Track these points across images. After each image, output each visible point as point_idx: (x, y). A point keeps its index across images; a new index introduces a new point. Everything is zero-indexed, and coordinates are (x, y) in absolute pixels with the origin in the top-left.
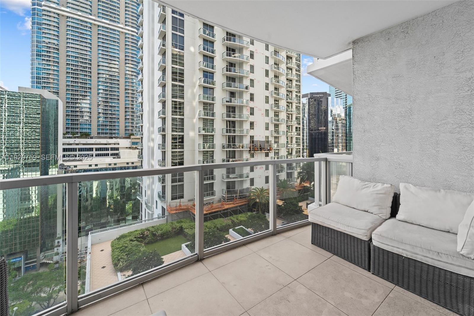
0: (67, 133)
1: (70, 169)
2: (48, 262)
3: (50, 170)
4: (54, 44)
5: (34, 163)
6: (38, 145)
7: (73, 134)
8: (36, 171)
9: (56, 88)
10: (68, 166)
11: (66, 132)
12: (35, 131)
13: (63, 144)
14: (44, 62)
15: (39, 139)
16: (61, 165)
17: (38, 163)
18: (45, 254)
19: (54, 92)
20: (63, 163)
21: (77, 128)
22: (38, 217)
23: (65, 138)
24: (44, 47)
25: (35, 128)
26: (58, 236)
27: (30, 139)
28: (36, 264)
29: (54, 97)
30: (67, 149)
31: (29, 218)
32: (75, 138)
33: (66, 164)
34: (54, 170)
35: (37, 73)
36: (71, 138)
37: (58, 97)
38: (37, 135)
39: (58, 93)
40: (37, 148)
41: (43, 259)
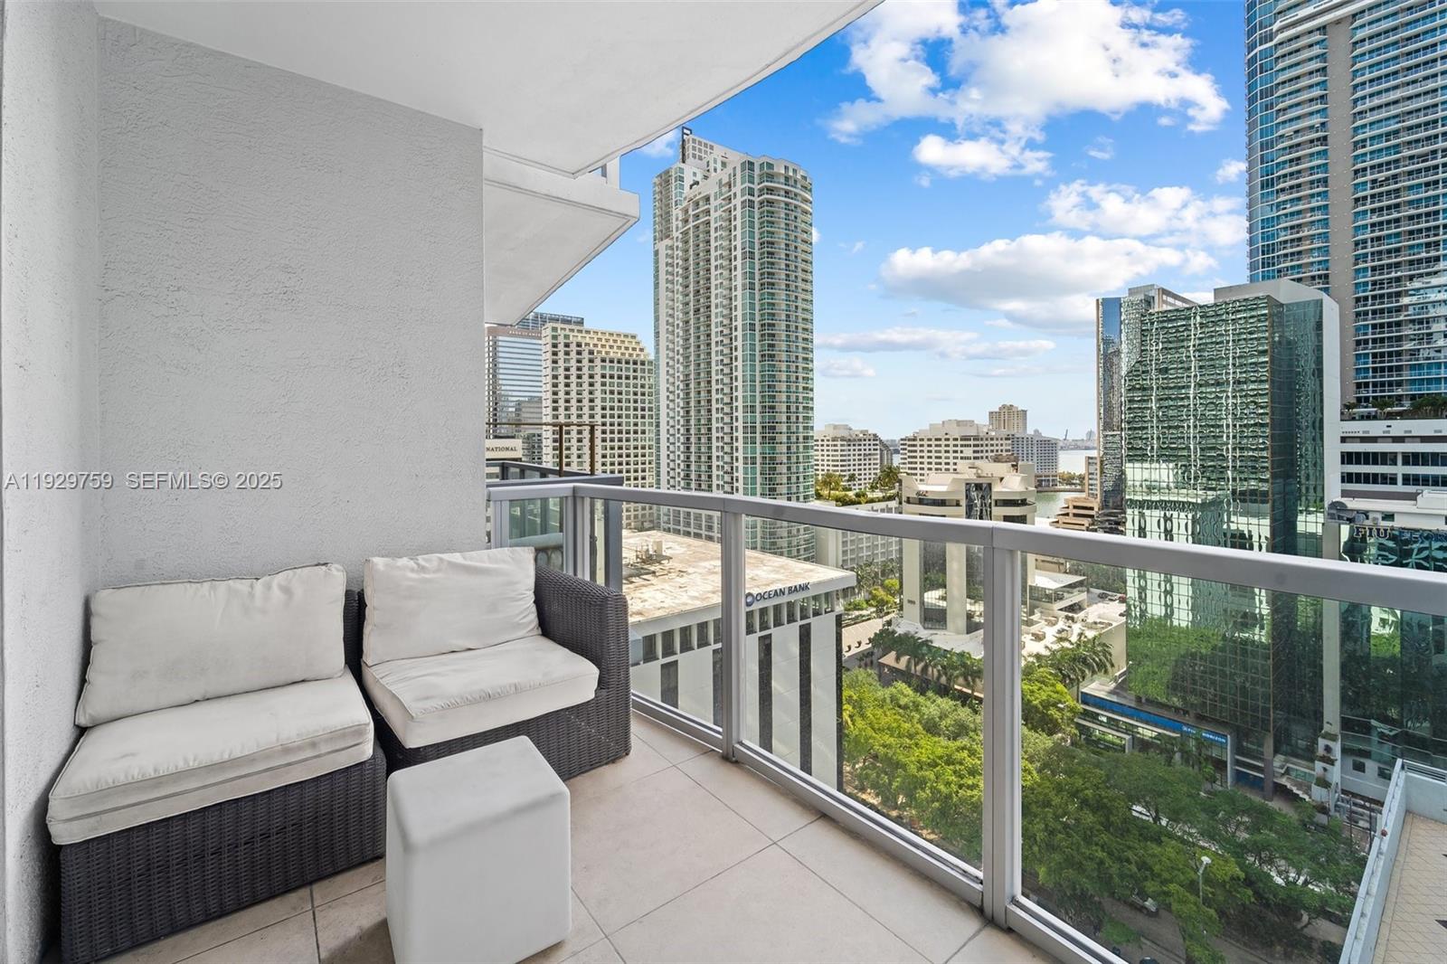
0: (1360, 401)
1: (1368, 523)
2: (1295, 791)
3: (1301, 518)
4: (1312, 127)
5: (1253, 492)
6: (1264, 443)
7: (1382, 403)
8: (1258, 515)
9: (1320, 262)
10: (1358, 511)
11: (1355, 401)
12: (1256, 403)
13: (1344, 440)
14: (1282, 198)
15: (1267, 425)
16: (1334, 505)
17: (1265, 494)
18: (1287, 761)
19: (1313, 278)
20: (1344, 500)
21: (1399, 384)
22: (1265, 647)
23: (1354, 419)
24: (1281, 152)
25: (1255, 395)
26: (1326, 728)
27: (1252, 425)
28: (1262, 776)
29: (1309, 293)
30: (1358, 454)
31: (1245, 642)
32: (1390, 416)
33: (1352, 504)
34: (1311, 518)
35: (1263, 239)
36: (1374, 418)
37: (1326, 290)
38: (1262, 414)
39: (1326, 276)
40: (1262, 450)
41: (1283, 775)
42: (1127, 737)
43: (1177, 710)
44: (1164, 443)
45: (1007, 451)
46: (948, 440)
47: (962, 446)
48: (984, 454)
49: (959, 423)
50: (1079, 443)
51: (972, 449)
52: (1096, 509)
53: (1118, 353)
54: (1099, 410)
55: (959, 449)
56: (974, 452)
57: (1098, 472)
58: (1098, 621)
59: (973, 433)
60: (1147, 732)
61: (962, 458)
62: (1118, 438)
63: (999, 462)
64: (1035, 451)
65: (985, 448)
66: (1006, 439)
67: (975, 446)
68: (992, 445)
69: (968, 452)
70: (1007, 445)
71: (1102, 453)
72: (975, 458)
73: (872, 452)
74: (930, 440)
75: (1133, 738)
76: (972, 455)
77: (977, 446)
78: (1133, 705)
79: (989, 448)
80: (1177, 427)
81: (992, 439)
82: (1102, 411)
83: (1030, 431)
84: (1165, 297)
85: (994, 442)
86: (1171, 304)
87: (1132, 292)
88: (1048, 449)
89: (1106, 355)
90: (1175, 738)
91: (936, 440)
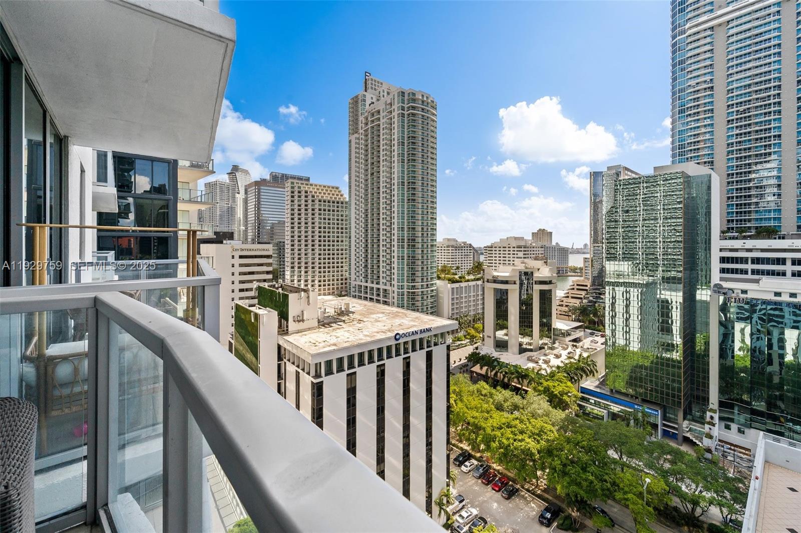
0: (729, 229)
1: (734, 295)
2: (694, 440)
3: (698, 292)
4: (705, 82)
5: (674, 278)
6: (680, 251)
7: (741, 230)
8: (676, 290)
9: (709, 154)
10: (728, 289)
11: (726, 229)
12: (675, 230)
13: (721, 250)
14: (689, 119)
15: (681, 242)
16: (716, 285)
17: (680, 279)
18: (690, 424)
19: (705, 163)
20: (721, 283)
21: (750, 220)
22: (679, 362)
23: (726, 239)
24: (689, 95)
25: (675, 225)
26: (711, 406)
27: (673, 242)
28: (677, 432)
29: (704, 170)
30: (728, 258)
31: (668, 359)
32: (745, 238)
33: (725, 285)
34: (704, 292)
35: (679, 141)
36: (737, 238)
37: (712, 169)
38: (678, 236)
39: (712, 162)
40: (678, 255)
41: (688, 432)
42: (605, 411)
43: (632, 396)
44: (626, 251)
45: (541, 254)
46: (509, 247)
47: (517, 251)
48: (529, 256)
49: (516, 238)
50: (580, 250)
51: (523, 252)
52: (589, 286)
53: (601, 202)
54: (591, 232)
55: (516, 252)
56: (524, 254)
57: (590, 266)
58: (590, 347)
59: (523, 244)
60: (616, 408)
61: (517, 258)
62: (600, 248)
63: (538, 260)
64: (556, 254)
65: (529, 252)
66: (541, 248)
67: (524, 251)
68: (534, 251)
69: (521, 254)
70: (541, 251)
71: (592, 256)
72: (524, 258)
73: (468, 254)
74: (500, 247)
75: (609, 412)
76: (523, 256)
77: (526, 251)
78: (608, 394)
79: (532, 252)
80: (633, 242)
81: (533, 248)
82: (592, 233)
83: (554, 243)
84: (626, 172)
85: (535, 249)
86: (630, 176)
87: (609, 168)
88: (564, 253)
89: (595, 202)
90: (630, 412)
91: (503, 247)
